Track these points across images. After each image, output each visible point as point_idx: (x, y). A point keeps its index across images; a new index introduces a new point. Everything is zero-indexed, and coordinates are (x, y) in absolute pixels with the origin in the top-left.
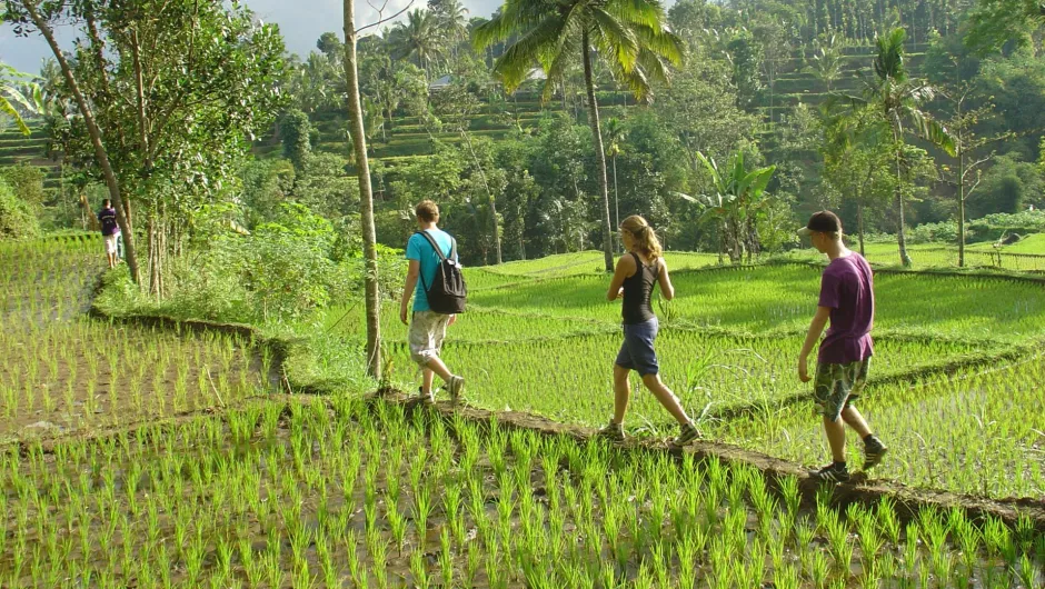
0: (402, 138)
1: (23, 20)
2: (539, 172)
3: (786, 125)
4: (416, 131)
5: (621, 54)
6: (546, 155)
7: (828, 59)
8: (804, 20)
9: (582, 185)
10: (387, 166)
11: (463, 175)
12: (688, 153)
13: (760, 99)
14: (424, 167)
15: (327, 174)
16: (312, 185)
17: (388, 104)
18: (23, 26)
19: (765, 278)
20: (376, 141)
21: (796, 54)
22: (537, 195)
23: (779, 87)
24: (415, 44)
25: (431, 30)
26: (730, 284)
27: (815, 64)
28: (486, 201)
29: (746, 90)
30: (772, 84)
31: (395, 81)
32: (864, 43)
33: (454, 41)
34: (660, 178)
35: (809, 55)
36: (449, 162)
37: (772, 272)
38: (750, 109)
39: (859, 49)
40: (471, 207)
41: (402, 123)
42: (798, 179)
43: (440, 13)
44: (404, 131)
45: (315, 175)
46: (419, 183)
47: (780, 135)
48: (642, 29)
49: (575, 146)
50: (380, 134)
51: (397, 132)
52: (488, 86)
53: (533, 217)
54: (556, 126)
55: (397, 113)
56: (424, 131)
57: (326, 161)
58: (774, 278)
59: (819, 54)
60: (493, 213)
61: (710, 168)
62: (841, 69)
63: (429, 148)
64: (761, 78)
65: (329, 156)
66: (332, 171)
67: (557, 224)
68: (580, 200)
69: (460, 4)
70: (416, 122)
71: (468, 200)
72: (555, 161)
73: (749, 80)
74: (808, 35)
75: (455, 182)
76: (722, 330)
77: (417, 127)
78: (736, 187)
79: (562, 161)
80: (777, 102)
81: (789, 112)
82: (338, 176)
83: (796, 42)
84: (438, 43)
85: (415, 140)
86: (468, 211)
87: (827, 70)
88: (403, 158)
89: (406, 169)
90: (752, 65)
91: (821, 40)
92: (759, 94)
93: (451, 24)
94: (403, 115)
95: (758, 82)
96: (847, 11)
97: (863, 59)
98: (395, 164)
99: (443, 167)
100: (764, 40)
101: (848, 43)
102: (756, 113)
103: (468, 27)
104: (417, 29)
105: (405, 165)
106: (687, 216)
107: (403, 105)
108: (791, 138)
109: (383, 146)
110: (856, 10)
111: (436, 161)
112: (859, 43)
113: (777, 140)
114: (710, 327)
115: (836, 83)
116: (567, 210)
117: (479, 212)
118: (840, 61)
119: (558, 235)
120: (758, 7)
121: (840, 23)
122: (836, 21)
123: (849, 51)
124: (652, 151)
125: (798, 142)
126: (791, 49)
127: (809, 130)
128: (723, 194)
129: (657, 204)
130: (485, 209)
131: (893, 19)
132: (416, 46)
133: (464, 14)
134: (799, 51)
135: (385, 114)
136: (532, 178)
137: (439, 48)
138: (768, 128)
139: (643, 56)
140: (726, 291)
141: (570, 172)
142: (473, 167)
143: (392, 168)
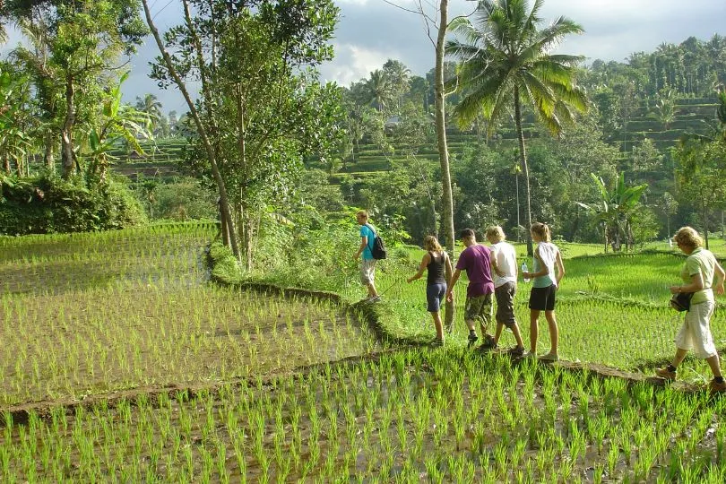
0: (366, 159)
1: (164, 78)
2: (464, 184)
3: (636, 154)
4: (376, 155)
5: (544, 104)
6: (469, 172)
7: (666, 107)
8: (647, 79)
9: (494, 194)
10: (356, 178)
11: (412, 186)
12: (567, 173)
13: (617, 135)
14: (384, 180)
15: (316, 183)
16: (306, 191)
17: (356, 135)
18: (164, 81)
19: (643, 264)
20: (349, 161)
21: (642, 104)
22: (462, 201)
23: (631, 127)
24: (375, 94)
25: (386, 85)
26: (619, 267)
27: (657, 111)
28: (428, 204)
29: (608, 129)
30: (626, 125)
31: (361, 119)
32: (691, 96)
33: (401, 92)
34: (548, 190)
35: (652, 104)
36: (402, 176)
37: (647, 259)
38: (610, 142)
39: (687, 100)
40: (416, 208)
41: (366, 149)
42: (646, 192)
43: (391, 73)
44: (367, 155)
45: (308, 184)
46: (381, 191)
47: (632, 161)
48: (556, 86)
49: (490, 167)
50: (351, 156)
51: (362, 155)
52: (426, 124)
53: (459, 216)
54: (476, 153)
55: (363, 142)
56: (382, 154)
57: (316, 174)
58: (649, 264)
59: (660, 104)
60: (433, 213)
61: (600, 184)
62: (675, 115)
63: (386, 166)
64: (618, 121)
65: (317, 171)
66: (320, 182)
67: (476, 222)
68: (492, 204)
69: (405, 67)
70: (376, 148)
71: (415, 203)
72: (476, 177)
73: (610, 122)
74: (650, 91)
75: (406, 191)
76: (634, 301)
77: (376, 151)
78: (618, 198)
79: (480, 177)
80: (629, 137)
81: (638, 144)
82: (323, 184)
83: (642, 95)
84: (391, 94)
85: (374, 161)
86: (415, 211)
87: (665, 115)
88: (369, 173)
89: (371, 181)
90: (611, 112)
91: (660, 94)
92: (617, 132)
93: (398, 81)
94: (366, 143)
95: (616, 124)
96: (679, 74)
97: (690, 108)
98: (362, 177)
99: (397, 180)
100: (620, 94)
101: (679, 96)
102: (615, 145)
103: (410, 82)
104: (376, 84)
105: (371, 178)
106: (566, 217)
107: (367, 136)
108: (639, 163)
109: (352, 164)
110: (685, 73)
111: (393, 176)
112: (687, 96)
113: (629, 165)
114: (624, 298)
115: (671, 125)
116: (483, 212)
117: (422, 211)
118: (675, 109)
119: (477, 229)
120: (614, 70)
121: (674, 81)
122: (671, 81)
123: (680, 102)
124: (542, 171)
125: (644, 166)
126: (640, 100)
127: (652, 158)
128: (609, 203)
129: (546, 209)
130: (427, 210)
131: (713, 79)
132: (375, 96)
133: (408, 73)
134: (644, 102)
135: (354, 142)
136: (459, 189)
137: (392, 97)
138: (623, 156)
139: (559, 105)
140: (617, 273)
141: (486, 185)
142: (418, 180)
143: (360, 180)
